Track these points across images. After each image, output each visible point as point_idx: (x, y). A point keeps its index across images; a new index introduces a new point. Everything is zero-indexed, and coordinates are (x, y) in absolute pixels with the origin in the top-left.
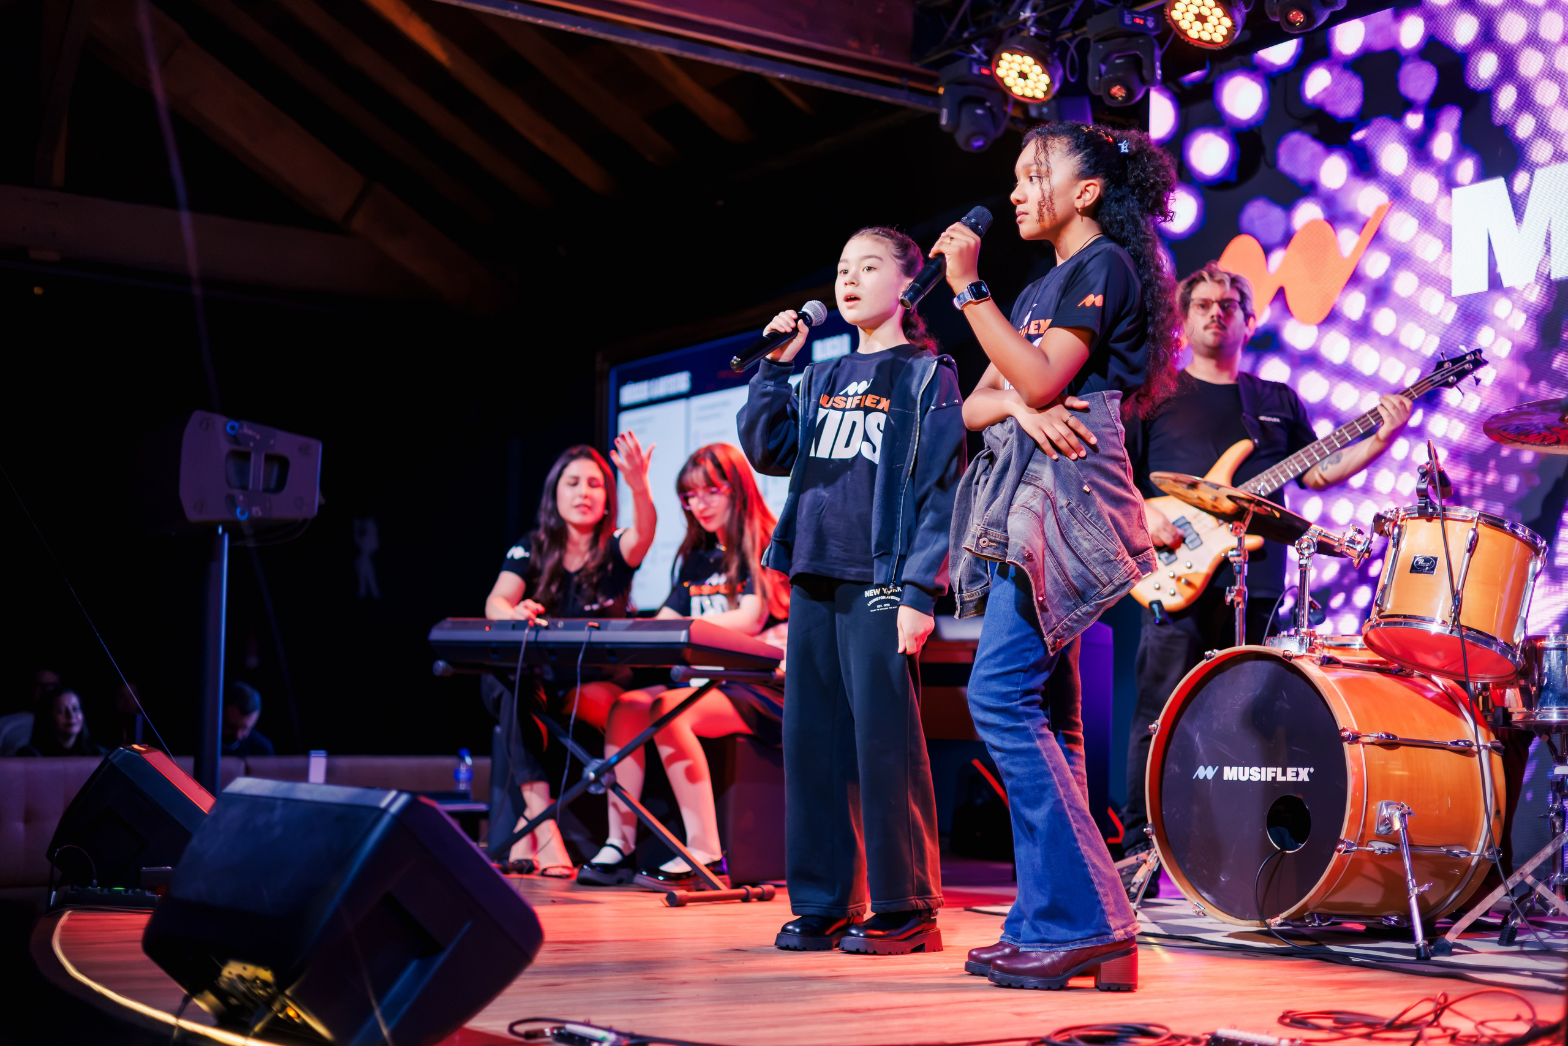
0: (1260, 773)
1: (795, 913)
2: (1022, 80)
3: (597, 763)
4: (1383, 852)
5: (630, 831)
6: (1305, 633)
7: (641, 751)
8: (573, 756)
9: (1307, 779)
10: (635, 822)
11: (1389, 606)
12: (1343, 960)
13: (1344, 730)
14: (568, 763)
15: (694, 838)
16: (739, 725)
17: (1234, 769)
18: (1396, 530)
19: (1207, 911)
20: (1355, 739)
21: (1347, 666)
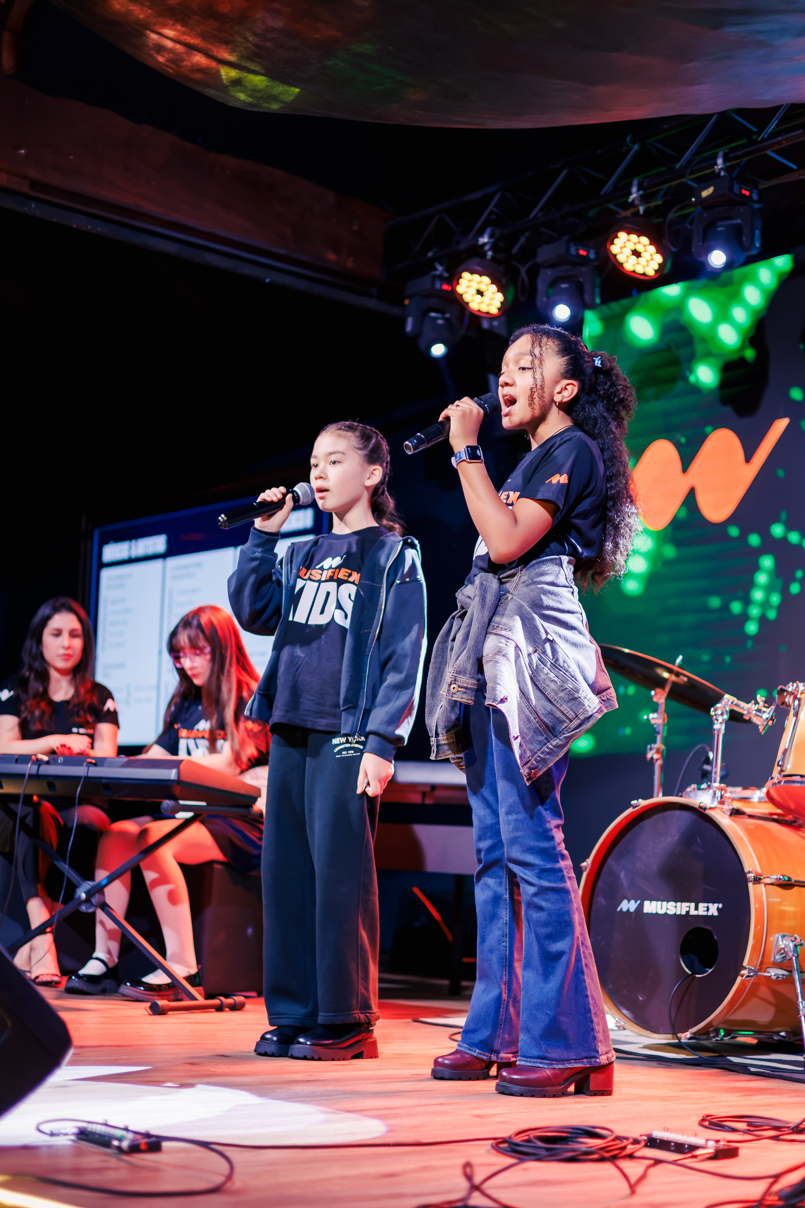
0: (676, 907)
1: (271, 1024)
2: (479, 296)
3: (88, 885)
4: (778, 977)
5: (115, 947)
6: (718, 788)
7: (128, 876)
8: (68, 879)
9: (716, 914)
10: (119, 937)
11: (789, 767)
12: (743, 1069)
13: (750, 872)
14: (64, 885)
15: (173, 955)
16: (214, 853)
17: (654, 903)
18: (796, 703)
19: (626, 1026)
20: (757, 880)
21: (751, 816)
